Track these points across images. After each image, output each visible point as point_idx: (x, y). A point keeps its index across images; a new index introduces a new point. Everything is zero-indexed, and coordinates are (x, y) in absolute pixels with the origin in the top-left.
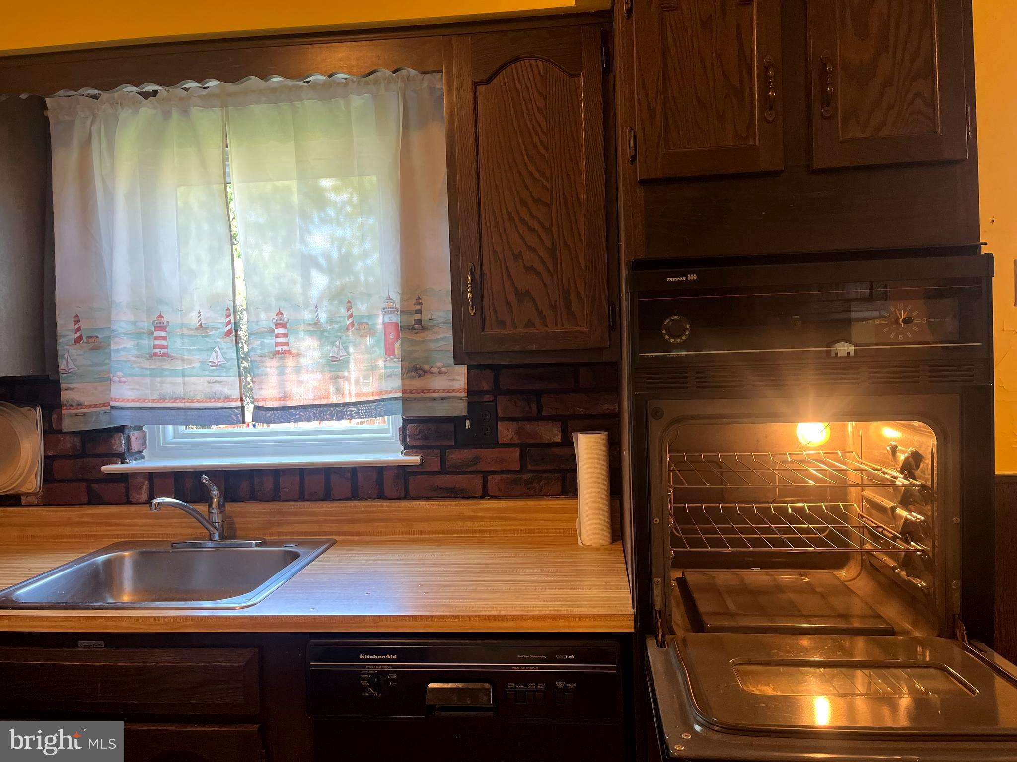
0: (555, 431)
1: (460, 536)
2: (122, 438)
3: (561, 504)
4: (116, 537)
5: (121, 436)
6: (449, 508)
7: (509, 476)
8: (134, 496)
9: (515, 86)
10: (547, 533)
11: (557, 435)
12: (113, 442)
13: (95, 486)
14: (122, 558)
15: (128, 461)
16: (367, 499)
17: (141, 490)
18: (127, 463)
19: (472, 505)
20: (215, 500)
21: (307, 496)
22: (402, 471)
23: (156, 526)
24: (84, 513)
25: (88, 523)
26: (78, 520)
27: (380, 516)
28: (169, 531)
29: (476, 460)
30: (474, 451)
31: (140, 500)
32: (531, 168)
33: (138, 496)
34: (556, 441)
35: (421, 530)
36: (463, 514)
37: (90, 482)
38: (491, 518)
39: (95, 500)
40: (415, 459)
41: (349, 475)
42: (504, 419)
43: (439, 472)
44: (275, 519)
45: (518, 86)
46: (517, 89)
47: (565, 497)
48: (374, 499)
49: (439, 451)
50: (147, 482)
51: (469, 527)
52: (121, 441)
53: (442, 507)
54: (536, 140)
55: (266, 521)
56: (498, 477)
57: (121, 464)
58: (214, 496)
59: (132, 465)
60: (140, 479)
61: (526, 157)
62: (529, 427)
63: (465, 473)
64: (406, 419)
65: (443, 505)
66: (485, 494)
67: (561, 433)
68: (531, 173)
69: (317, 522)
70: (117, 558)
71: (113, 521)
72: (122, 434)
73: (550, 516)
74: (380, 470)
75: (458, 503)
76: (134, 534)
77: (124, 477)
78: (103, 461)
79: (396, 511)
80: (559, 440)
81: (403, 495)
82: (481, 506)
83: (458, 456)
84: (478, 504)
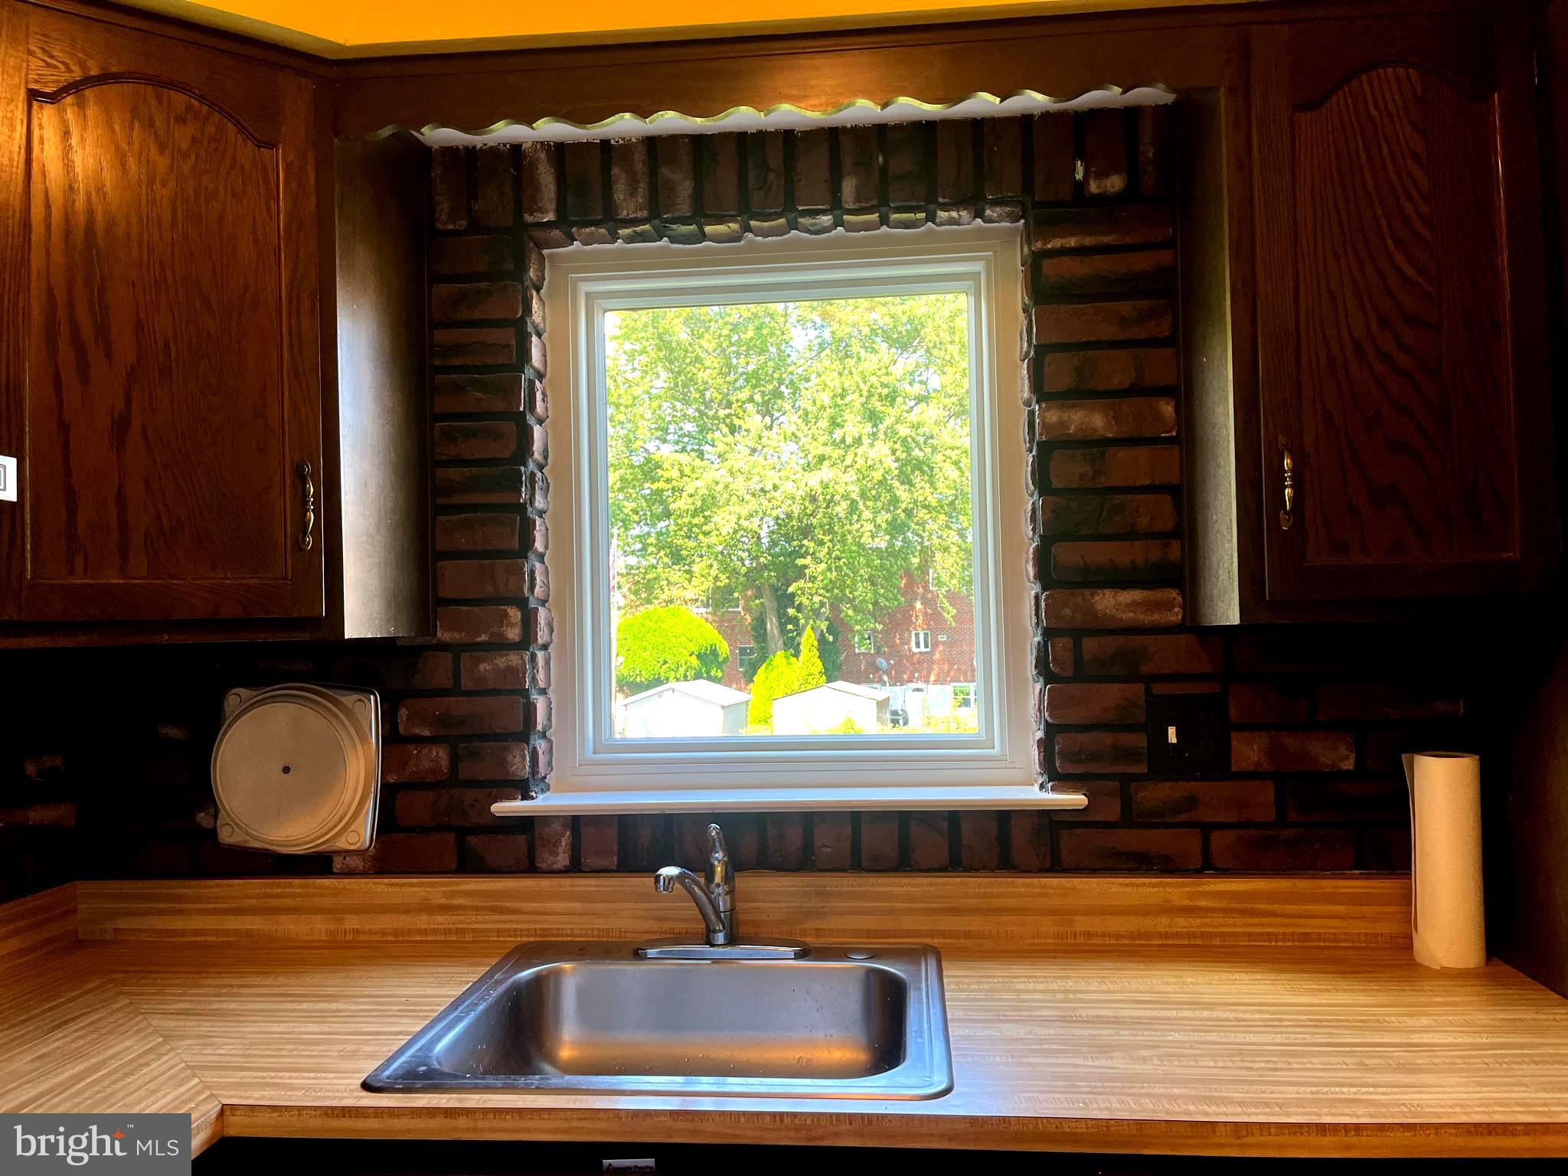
0: (1343, 751)
1: (1165, 942)
2: (526, 752)
3: (1361, 887)
4: (513, 933)
5: (523, 750)
6: (1142, 890)
7: (1253, 832)
8: (545, 860)
9: (1368, 109)
10: (1333, 941)
11: (1348, 758)
12: (510, 758)
13: (473, 840)
14: (557, 974)
15: (533, 794)
16: (977, 870)
17: (557, 848)
18: (533, 798)
19: (1184, 885)
20: (719, 869)
21: (864, 864)
22: (1047, 819)
23: (586, 915)
24: (454, 888)
25: (461, 907)
26: (443, 901)
27: (1012, 902)
28: (613, 924)
29: (1190, 802)
30: (1183, 784)
31: (555, 866)
32: (1399, 258)
33: (551, 858)
34: (1345, 768)
35: (1089, 932)
36: (1171, 901)
37: (462, 832)
38: (1226, 911)
39: (469, 864)
40: (1076, 799)
41: (945, 825)
42: (1241, 727)
43: (1116, 823)
44: (810, 905)
45: (1374, 112)
46: (1370, 117)
47: (1361, 874)
48: (992, 870)
49: (1117, 784)
50: (568, 833)
51: (1181, 927)
52: (523, 757)
53: (1130, 889)
54: (1409, 208)
55: (795, 907)
56: (1230, 836)
57: (522, 799)
58: (716, 863)
59: (541, 803)
60: (557, 827)
61: (1390, 241)
62: (1291, 742)
63: (1167, 826)
64: (1052, 724)
65: (1133, 885)
66: (1207, 866)
67: (1354, 755)
68: (1399, 271)
69: (892, 912)
70: (550, 972)
71: (508, 904)
72: (525, 746)
73: (1340, 909)
74: (1004, 818)
75: (1162, 882)
76: (546, 929)
77: (526, 824)
78: (490, 794)
79: (1040, 895)
80: (1351, 767)
81: (1048, 865)
82: (1206, 888)
83: (1156, 794)
84: (1200, 885)
